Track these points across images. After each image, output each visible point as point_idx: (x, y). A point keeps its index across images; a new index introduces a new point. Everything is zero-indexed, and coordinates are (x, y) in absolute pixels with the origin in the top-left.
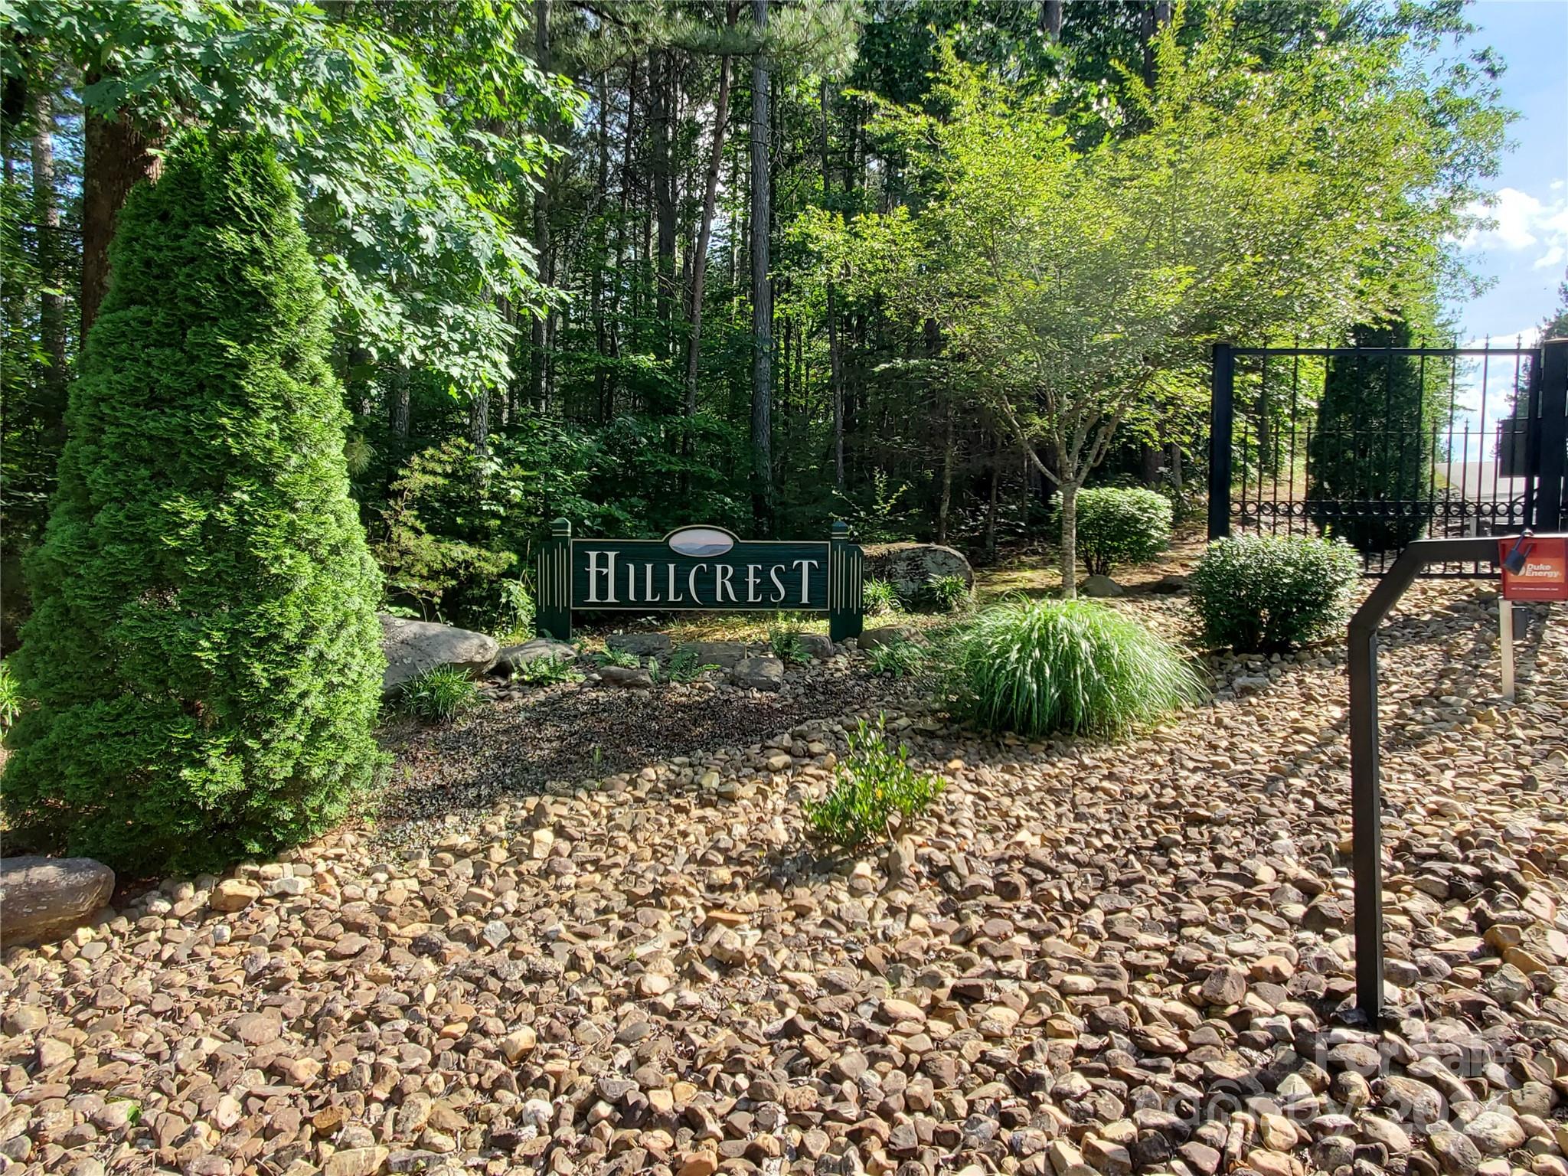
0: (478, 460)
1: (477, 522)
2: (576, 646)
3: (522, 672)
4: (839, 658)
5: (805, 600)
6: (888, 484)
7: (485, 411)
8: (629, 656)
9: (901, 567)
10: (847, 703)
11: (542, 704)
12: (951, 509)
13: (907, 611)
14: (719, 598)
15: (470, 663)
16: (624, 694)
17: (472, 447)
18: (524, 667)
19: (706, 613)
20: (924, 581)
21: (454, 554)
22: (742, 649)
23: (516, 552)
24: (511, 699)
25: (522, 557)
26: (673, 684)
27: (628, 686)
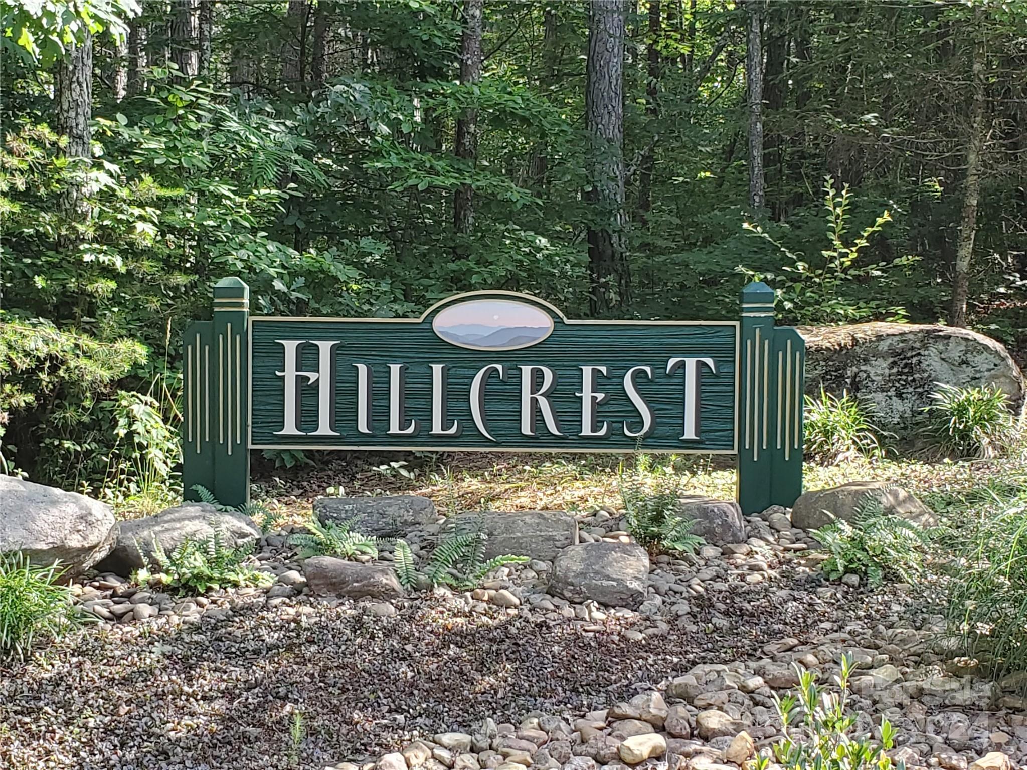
0: (75, 166)
1: (72, 284)
2: (258, 518)
3: (156, 567)
4: (756, 544)
5: (690, 433)
6: (852, 208)
7: (86, 73)
8: (356, 537)
9: (879, 369)
10: (774, 635)
11: (196, 628)
12: (981, 254)
13: (890, 455)
14: (526, 430)
15: (60, 551)
16: (348, 610)
17: (64, 141)
18: (161, 557)
19: (500, 456)
20: (924, 396)
21: (30, 345)
22: (569, 526)
23: (146, 340)
24: (135, 618)
25: (157, 352)
26: (439, 591)
27: (356, 596)
